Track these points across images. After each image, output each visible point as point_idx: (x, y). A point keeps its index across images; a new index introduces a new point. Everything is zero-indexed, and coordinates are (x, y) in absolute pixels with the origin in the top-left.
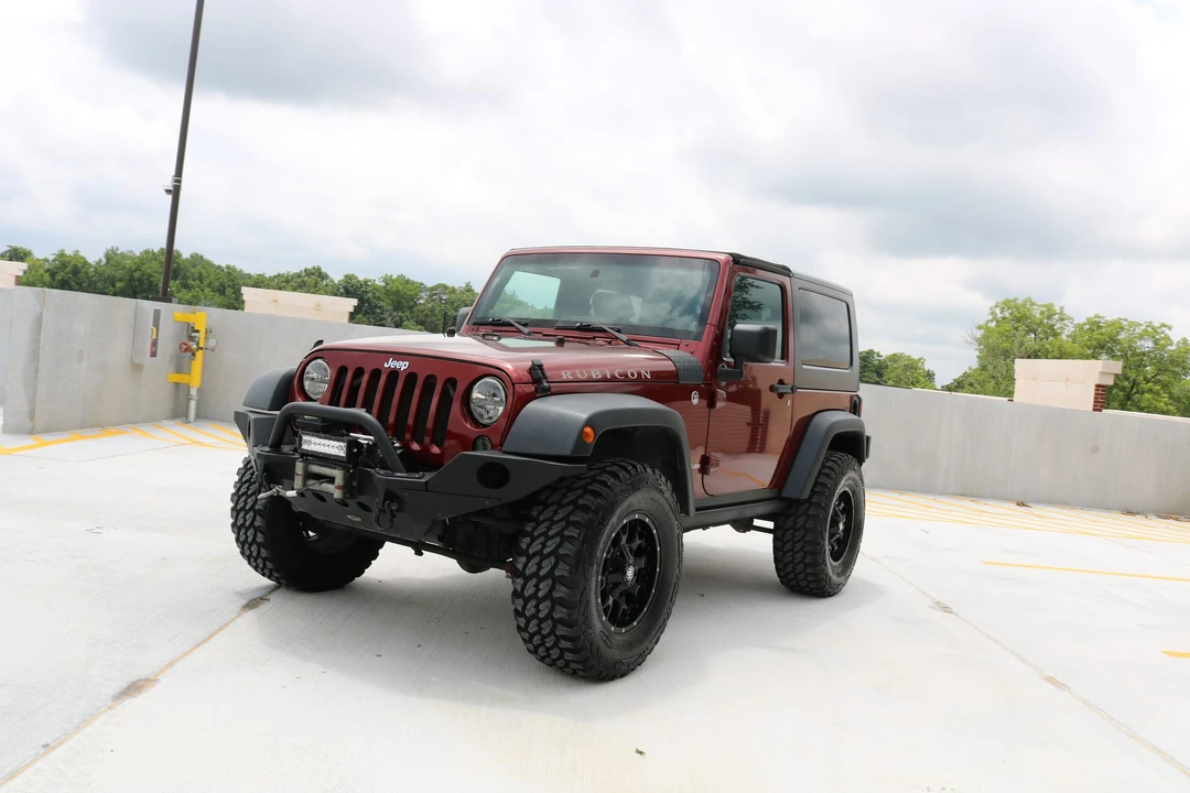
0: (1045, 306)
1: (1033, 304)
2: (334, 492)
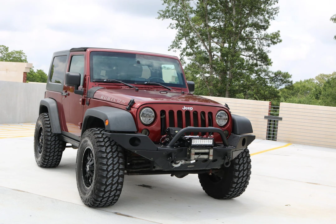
2: (209, 157)
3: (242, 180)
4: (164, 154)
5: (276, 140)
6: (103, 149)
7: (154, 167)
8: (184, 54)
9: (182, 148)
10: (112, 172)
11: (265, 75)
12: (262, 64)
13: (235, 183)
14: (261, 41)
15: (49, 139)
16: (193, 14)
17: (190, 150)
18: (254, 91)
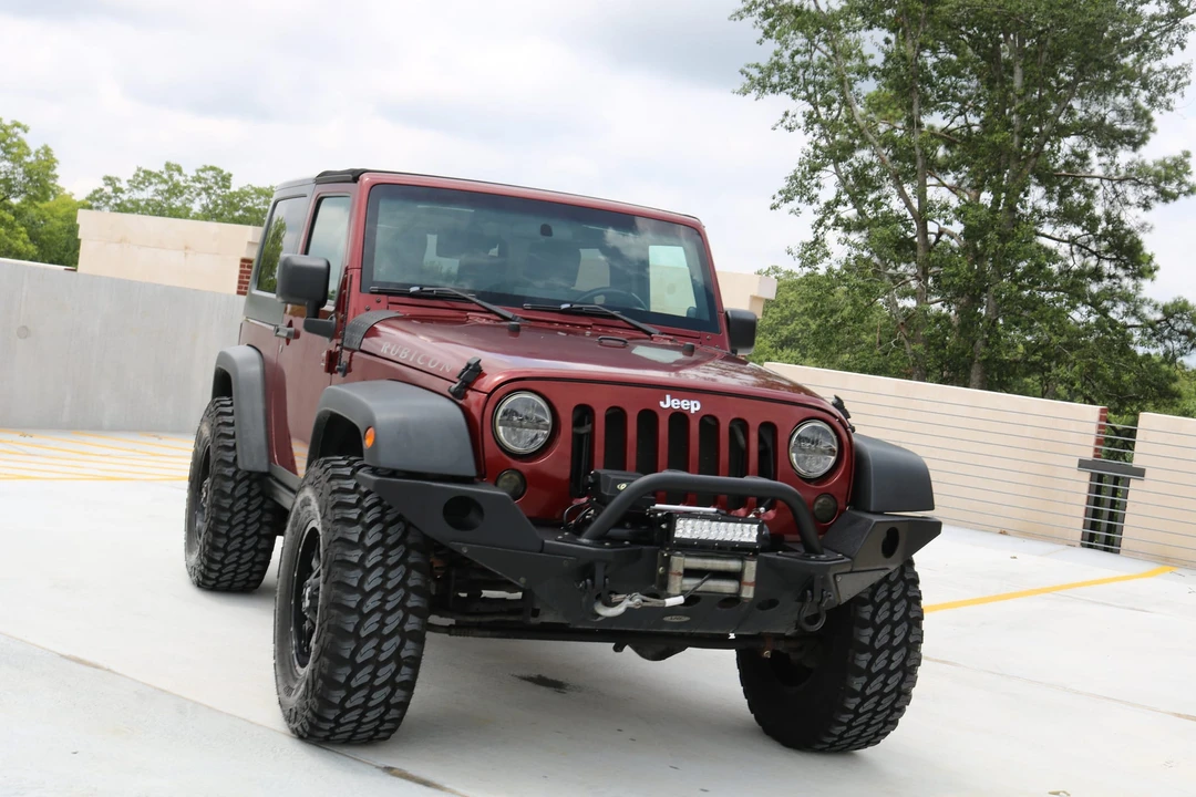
2: (740, 590)
3: (885, 684)
4: (565, 564)
5: (1118, 552)
6: (354, 534)
7: (536, 613)
8: (829, 222)
9: (640, 547)
10: (376, 617)
11: (1126, 314)
12: (1120, 272)
13: (854, 694)
14: (1118, 187)
15: (229, 491)
16: (871, 79)
17: (669, 557)
18: (1077, 368)
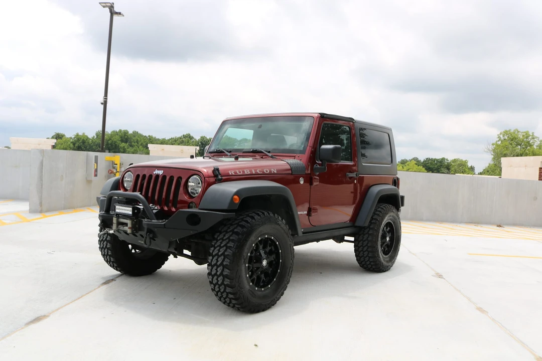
0: (525, 132)
1: (518, 132)
2: (128, 230)
